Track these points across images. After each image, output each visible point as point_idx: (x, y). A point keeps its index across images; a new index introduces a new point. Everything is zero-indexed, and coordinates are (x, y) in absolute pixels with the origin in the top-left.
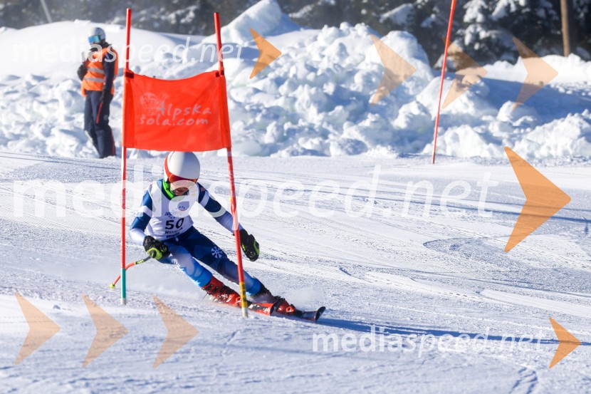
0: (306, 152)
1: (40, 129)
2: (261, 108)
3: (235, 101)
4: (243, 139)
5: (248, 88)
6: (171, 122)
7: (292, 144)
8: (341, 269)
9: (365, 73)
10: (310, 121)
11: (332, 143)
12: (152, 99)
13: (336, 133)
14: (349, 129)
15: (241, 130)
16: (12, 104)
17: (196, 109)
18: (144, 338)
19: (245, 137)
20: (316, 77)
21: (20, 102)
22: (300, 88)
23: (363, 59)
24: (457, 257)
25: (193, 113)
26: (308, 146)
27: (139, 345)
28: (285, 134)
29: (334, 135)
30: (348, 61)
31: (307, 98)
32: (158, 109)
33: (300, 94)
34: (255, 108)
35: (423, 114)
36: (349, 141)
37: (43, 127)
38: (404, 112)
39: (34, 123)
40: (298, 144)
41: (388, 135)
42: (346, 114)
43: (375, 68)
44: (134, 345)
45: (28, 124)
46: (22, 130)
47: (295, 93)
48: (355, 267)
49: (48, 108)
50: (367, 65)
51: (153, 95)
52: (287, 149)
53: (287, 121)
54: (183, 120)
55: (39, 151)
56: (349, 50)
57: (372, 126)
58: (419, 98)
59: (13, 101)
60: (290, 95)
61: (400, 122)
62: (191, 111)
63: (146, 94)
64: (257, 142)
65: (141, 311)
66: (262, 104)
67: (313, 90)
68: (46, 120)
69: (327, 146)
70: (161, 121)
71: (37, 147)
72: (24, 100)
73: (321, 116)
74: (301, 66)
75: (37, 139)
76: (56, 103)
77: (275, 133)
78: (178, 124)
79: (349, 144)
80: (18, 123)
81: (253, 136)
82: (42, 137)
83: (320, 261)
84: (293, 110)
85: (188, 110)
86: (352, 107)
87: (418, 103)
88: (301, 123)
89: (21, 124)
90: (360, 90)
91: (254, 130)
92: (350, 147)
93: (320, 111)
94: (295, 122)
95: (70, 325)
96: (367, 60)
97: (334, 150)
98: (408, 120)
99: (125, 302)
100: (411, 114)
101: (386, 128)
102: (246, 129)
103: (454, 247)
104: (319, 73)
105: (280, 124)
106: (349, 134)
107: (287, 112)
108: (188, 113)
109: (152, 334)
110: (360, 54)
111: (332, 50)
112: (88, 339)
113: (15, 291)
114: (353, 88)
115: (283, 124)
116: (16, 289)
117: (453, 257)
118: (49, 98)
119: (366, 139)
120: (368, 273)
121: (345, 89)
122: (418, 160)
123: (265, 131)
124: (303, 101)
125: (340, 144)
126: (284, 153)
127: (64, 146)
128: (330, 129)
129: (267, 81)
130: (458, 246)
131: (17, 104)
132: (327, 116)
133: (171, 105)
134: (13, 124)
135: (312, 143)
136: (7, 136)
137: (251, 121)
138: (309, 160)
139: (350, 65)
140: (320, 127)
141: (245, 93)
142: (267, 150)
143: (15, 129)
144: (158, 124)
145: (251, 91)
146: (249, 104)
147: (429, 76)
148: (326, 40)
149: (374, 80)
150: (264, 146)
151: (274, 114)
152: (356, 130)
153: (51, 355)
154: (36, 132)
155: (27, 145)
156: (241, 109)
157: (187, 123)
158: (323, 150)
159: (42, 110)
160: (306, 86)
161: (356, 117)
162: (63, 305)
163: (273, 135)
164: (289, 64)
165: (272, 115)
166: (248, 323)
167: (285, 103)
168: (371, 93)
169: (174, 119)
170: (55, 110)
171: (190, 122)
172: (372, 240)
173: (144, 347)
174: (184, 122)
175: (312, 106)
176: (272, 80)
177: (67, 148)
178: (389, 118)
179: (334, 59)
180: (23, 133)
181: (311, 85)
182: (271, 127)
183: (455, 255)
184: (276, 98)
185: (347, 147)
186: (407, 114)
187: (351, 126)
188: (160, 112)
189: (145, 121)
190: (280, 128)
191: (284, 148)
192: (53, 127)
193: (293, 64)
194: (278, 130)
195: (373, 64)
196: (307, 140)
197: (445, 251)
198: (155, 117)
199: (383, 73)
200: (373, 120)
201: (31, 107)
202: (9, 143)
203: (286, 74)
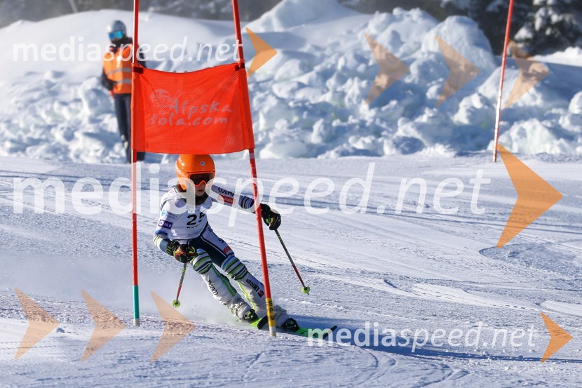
0: (357, 152)
1: (62, 133)
2: (307, 104)
3: (277, 98)
4: (287, 139)
5: (292, 82)
6: (186, 121)
7: (342, 144)
8: (386, 281)
9: (421, 64)
10: (361, 118)
11: (386, 142)
12: (165, 96)
13: (391, 130)
14: (405, 126)
15: (285, 129)
16: (31, 105)
17: (214, 105)
18: (157, 362)
19: (289, 136)
20: (368, 68)
21: (40, 103)
22: (349, 82)
23: (419, 47)
24: (517, 264)
25: (211, 111)
26: (359, 146)
27: (150, 370)
28: (333, 133)
29: (389, 132)
30: (402, 50)
31: (357, 92)
32: (171, 107)
33: (350, 88)
34: (300, 105)
35: (486, 107)
36: (405, 139)
37: (65, 129)
38: (465, 106)
39: (55, 126)
40: (348, 144)
41: (447, 132)
42: (401, 109)
43: (432, 57)
44: (145, 371)
45: (49, 127)
46: (42, 134)
47: (344, 87)
48: (401, 278)
49: (70, 110)
50: (423, 54)
51: (165, 92)
52: (336, 149)
53: (336, 118)
54: (199, 119)
55: (61, 157)
56: (403, 39)
57: (430, 122)
58: (481, 89)
59: (32, 101)
60: (339, 89)
61: (461, 117)
62: (208, 109)
63: (157, 91)
64: (303, 142)
65: (156, 333)
66: (307, 100)
67: (364, 83)
68: (69, 122)
69: (381, 146)
70: (174, 121)
71: (59, 153)
72: (44, 100)
73: (373, 112)
74: (350, 57)
75: (58, 143)
76: (79, 104)
77: (323, 133)
78: (194, 123)
79: (405, 143)
80: (37, 126)
81: (298, 135)
82: (64, 142)
83: (363, 272)
84: (343, 105)
85: (205, 108)
86: (407, 102)
87: (480, 95)
88: (351, 120)
89: (42, 127)
90: (416, 81)
91: (299, 129)
92: (406, 146)
93: (371, 107)
94: (344, 119)
95: (74, 350)
96: (423, 49)
97: (388, 149)
98: (470, 114)
99: (138, 324)
100: (473, 107)
101: (446, 123)
102: (291, 127)
103: (514, 254)
104: (371, 63)
105: (328, 122)
106: (405, 131)
107: (336, 108)
108: (205, 111)
109: (165, 358)
110: (415, 43)
111: (384, 38)
112: (94, 365)
113: (15, 313)
114: (408, 80)
115: (332, 121)
116: (17, 311)
117: (512, 265)
118: (71, 97)
119: (424, 137)
120: (415, 285)
121: (399, 82)
122: (479, 158)
123: (311, 129)
124: (353, 95)
125: (395, 143)
126: (332, 154)
127: (89, 151)
128: (384, 125)
129: (312, 74)
130: (518, 253)
131: (36, 105)
132: (380, 111)
133: (185, 103)
134: (32, 128)
135: (364, 142)
136: (25, 140)
137: (295, 119)
138: (358, 160)
139: (405, 55)
140: (373, 123)
141: (289, 88)
142: (314, 151)
143: (34, 133)
144: (171, 124)
145: (295, 85)
146: (293, 100)
147: (492, 65)
148: (377, 27)
149: (432, 70)
150: (311, 146)
151: (321, 111)
152: (412, 127)
153: (51, 384)
154: (58, 136)
155: (48, 151)
156: (284, 106)
157: (205, 123)
158: (376, 149)
159: (65, 112)
160: (356, 79)
161: (412, 113)
162: (69, 328)
163: (320, 134)
164: (336, 55)
165: (319, 112)
166: (275, 343)
167: (333, 98)
168: (429, 85)
169: (189, 118)
170: (78, 112)
171: (207, 122)
172: (422, 248)
173: (156, 373)
174: (201, 121)
175: (363, 102)
176: (318, 73)
177: (92, 153)
178: (449, 113)
179: (387, 49)
180: (43, 137)
181: (362, 77)
182: (318, 126)
183: (515, 263)
184: (323, 93)
185: (402, 145)
186: (468, 107)
187: (407, 122)
188: (174, 110)
189: (157, 121)
190: (327, 126)
191: (333, 148)
192: (76, 130)
193: (341, 54)
194: (325, 128)
195: (430, 53)
196: (357, 139)
197: (503, 259)
198: (167, 116)
199: (441, 63)
200: (431, 115)
201: (52, 108)
202: (28, 149)
203: (334, 66)
